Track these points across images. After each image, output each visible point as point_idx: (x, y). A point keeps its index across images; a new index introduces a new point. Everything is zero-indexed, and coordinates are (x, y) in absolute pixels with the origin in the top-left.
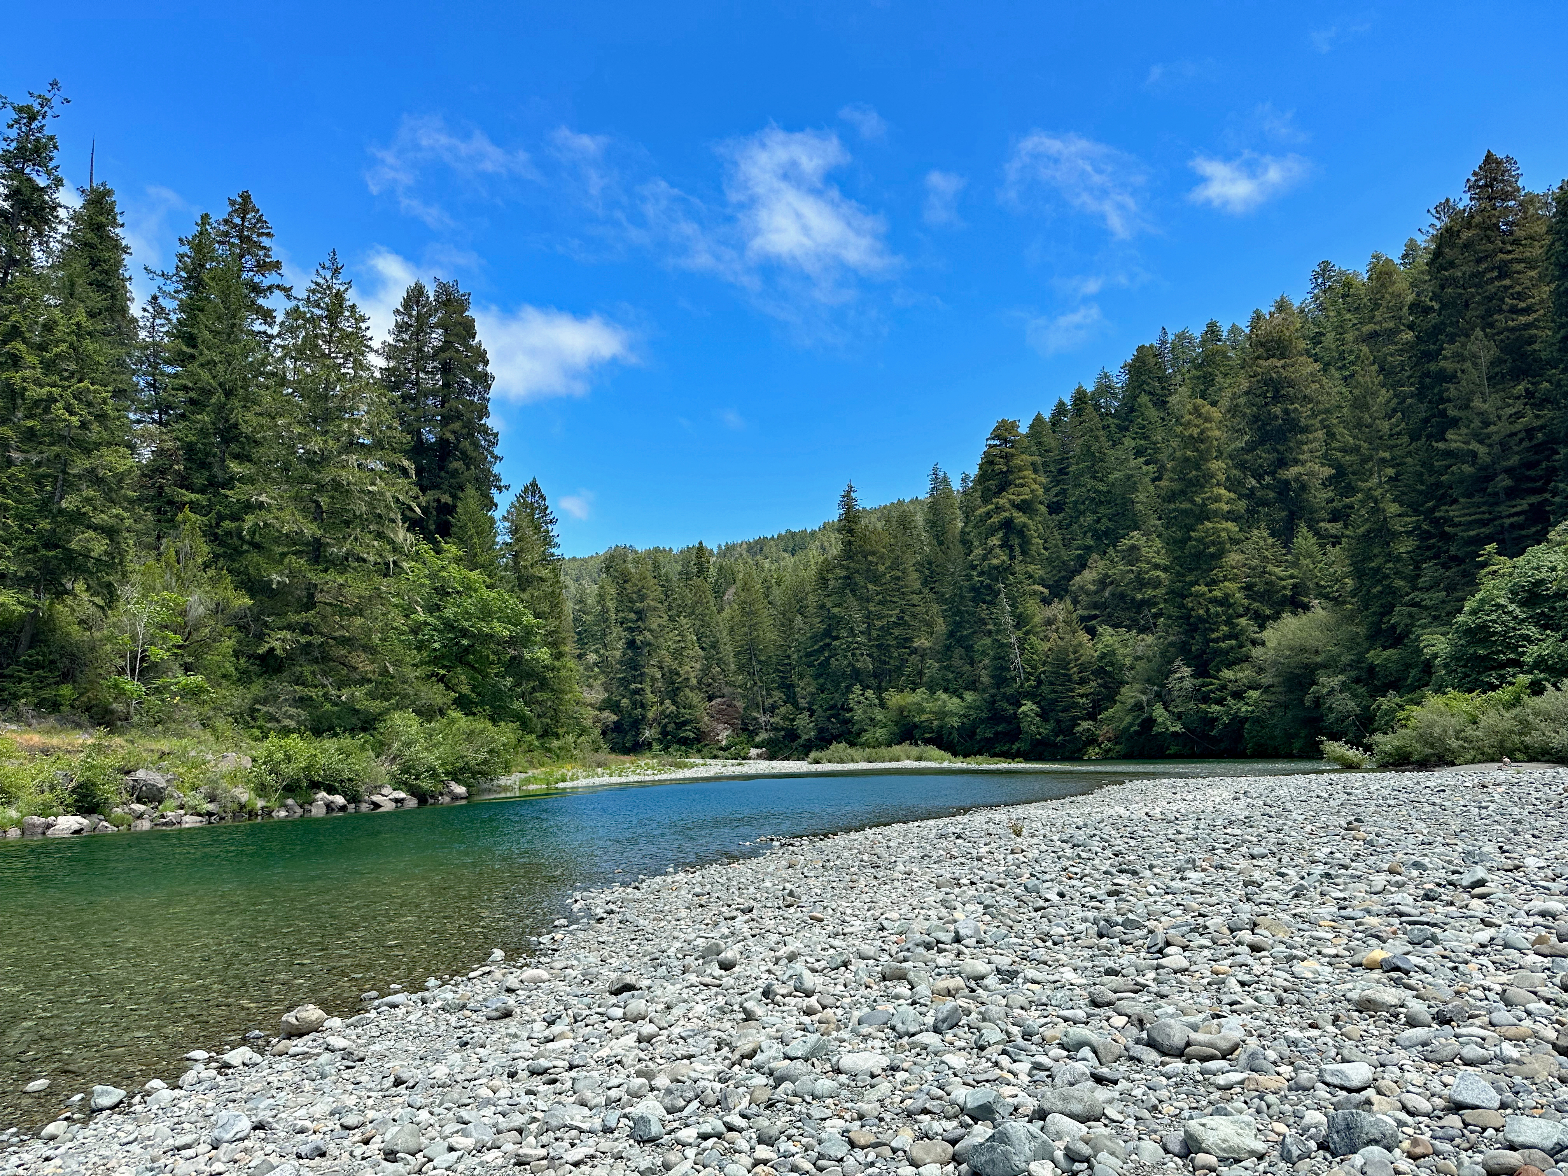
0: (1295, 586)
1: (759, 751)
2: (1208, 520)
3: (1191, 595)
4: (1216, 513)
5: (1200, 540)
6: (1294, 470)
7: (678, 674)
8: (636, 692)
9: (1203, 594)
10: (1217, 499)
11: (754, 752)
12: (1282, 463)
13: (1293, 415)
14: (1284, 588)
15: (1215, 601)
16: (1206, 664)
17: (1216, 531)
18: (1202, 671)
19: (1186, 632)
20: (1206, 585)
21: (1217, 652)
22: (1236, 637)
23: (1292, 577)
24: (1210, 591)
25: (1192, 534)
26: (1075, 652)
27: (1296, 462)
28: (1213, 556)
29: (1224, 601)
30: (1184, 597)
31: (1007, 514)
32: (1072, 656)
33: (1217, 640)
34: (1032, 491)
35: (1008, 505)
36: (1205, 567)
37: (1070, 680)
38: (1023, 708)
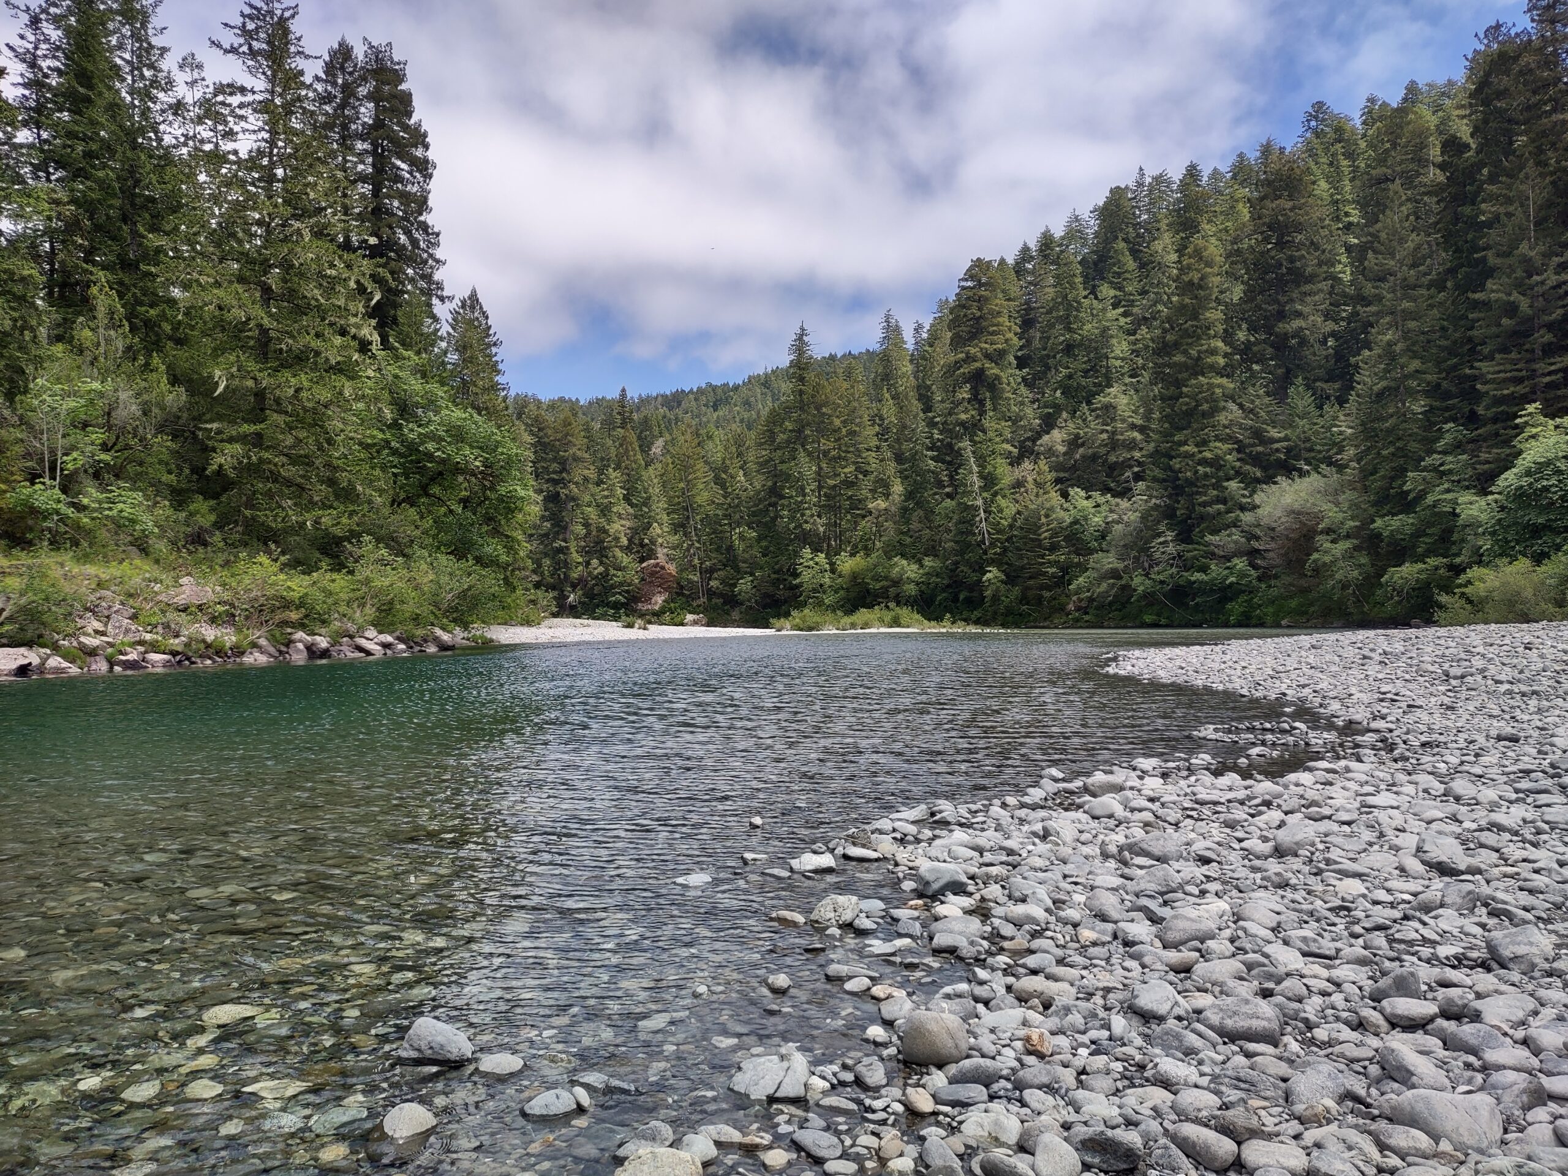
0: (1289, 450)
1: (695, 617)
2: (1203, 375)
3: (1179, 456)
4: (1212, 367)
5: (1193, 397)
6: (1297, 323)
7: (606, 532)
8: (560, 550)
9: (1193, 455)
10: (1213, 352)
11: (690, 617)
12: (1281, 315)
13: (1298, 264)
14: (1277, 450)
15: (1204, 462)
16: (1190, 530)
17: (1211, 386)
18: (1185, 536)
19: (1170, 497)
20: (1197, 445)
21: (1202, 518)
22: (1224, 501)
23: (1286, 439)
24: (1200, 452)
25: (1185, 389)
26: (1047, 516)
27: (1299, 314)
28: (1204, 415)
29: (1216, 463)
30: (1171, 458)
31: (978, 365)
32: (1043, 520)
33: (1204, 504)
34: (1007, 341)
35: (979, 355)
36: (1195, 426)
37: (1040, 546)
38: (988, 575)
